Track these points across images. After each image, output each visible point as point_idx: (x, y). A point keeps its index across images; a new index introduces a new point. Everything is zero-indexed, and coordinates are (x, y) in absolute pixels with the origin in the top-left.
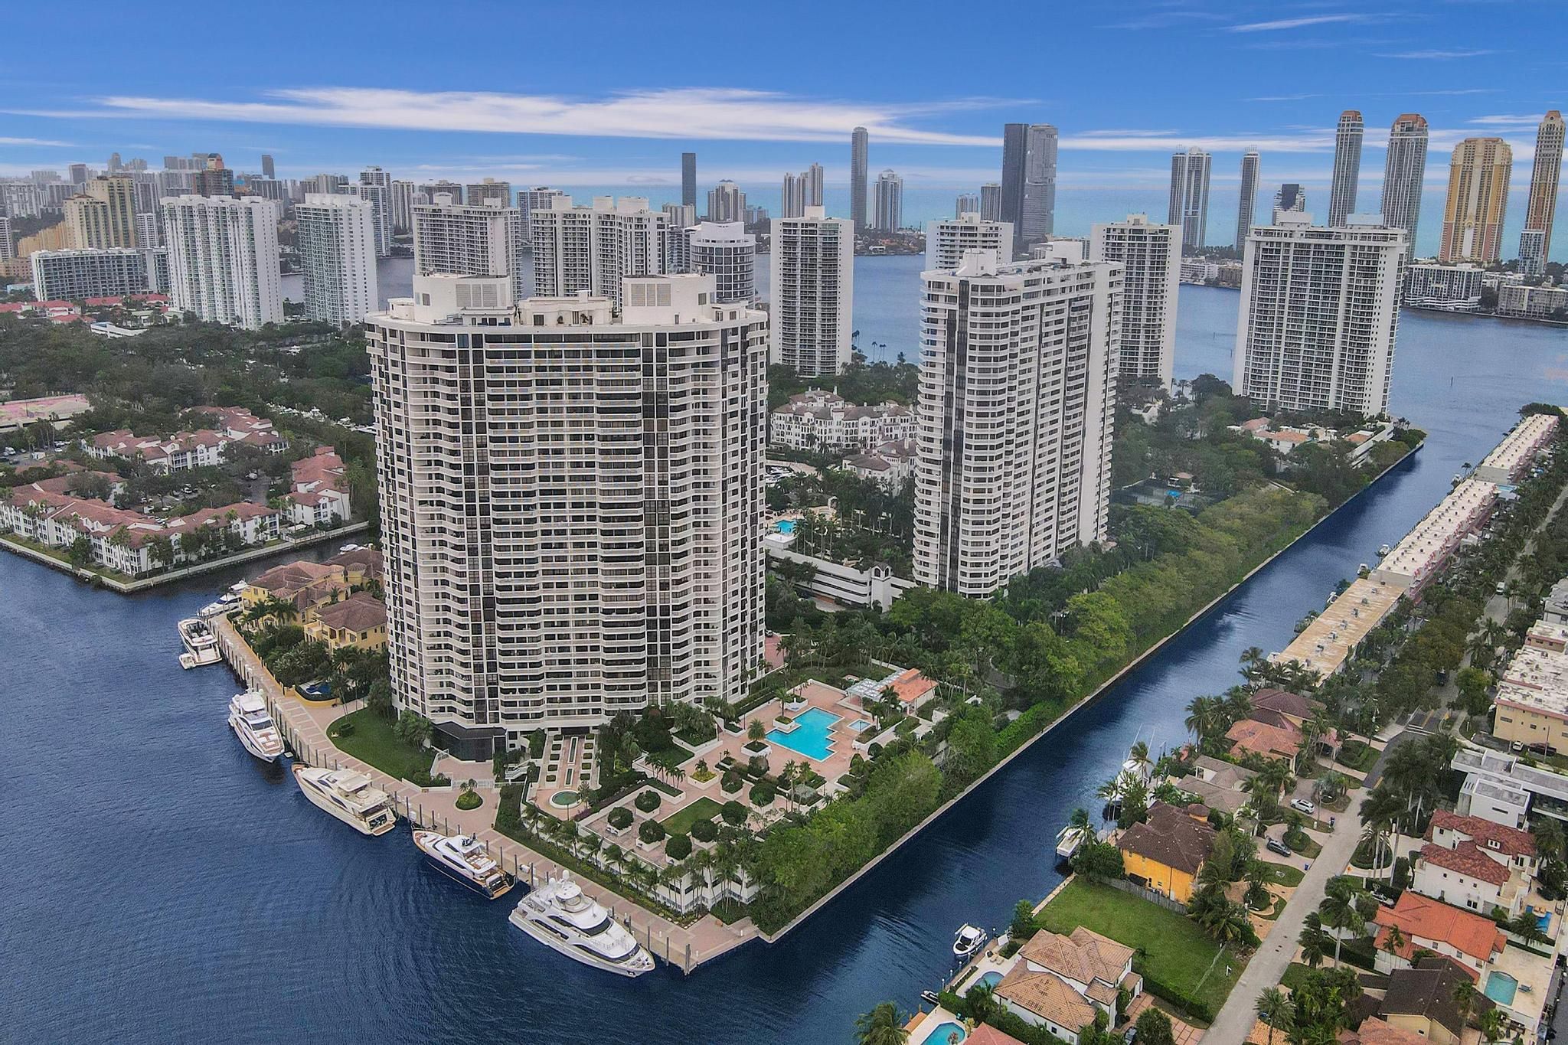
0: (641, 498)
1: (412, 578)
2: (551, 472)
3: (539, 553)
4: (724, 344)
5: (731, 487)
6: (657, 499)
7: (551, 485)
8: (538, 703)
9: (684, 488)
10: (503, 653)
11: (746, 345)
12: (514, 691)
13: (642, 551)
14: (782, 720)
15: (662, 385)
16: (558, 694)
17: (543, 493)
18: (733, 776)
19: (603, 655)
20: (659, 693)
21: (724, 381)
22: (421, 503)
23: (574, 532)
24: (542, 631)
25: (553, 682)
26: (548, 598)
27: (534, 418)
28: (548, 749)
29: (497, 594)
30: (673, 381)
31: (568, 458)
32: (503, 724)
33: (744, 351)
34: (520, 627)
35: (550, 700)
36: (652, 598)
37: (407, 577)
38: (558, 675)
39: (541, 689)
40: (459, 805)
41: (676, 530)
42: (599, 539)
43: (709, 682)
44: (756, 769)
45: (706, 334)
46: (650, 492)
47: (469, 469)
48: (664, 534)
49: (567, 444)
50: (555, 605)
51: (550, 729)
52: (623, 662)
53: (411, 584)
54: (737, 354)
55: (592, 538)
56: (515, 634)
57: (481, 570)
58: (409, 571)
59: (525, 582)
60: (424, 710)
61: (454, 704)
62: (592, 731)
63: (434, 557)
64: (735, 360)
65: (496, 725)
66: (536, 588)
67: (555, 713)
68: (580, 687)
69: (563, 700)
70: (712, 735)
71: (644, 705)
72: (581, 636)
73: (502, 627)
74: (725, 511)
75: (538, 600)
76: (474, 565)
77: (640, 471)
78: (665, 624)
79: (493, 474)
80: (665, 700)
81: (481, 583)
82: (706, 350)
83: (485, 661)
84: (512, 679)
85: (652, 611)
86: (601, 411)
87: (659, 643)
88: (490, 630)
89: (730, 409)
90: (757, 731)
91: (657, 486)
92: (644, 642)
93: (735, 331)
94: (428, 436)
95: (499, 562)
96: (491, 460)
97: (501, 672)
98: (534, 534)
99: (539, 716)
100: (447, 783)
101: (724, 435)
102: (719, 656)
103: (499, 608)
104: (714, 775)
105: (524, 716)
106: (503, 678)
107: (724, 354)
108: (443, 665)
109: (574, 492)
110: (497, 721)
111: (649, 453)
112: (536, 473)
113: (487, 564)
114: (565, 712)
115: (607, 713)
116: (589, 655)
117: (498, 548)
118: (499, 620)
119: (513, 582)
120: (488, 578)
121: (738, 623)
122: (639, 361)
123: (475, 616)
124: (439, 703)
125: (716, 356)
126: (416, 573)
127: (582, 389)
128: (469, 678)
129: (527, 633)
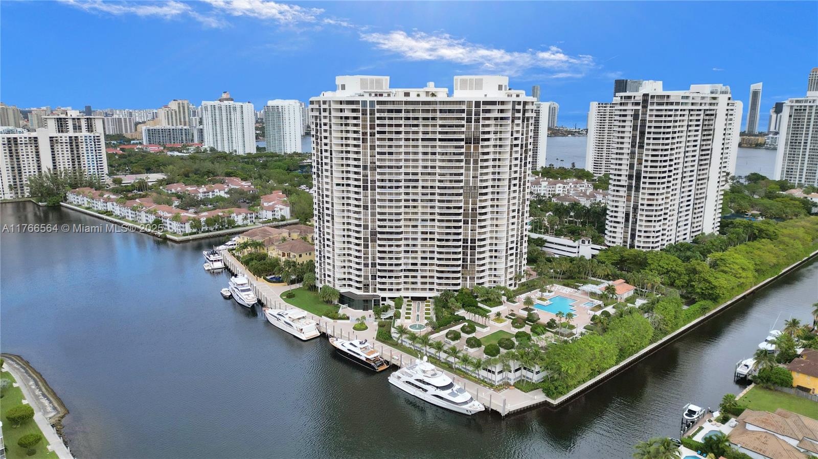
0: (462, 184)
1: (331, 222)
2: (411, 170)
3: (402, 210)
4: (513, 109)
5: (513, 182)
6: (471, 185)
7: (411, 177)
8: (398, 284)
9: (486, 180)
10: (380, 258)
11: (525, 111)
12: (385, 277)
13: (461, 211)
14: (541, 299)
15: (477, 128)
16: (410, 280)
17: (405, 180)
18: (517, 322)
19: (435, 262)
20: (468, 282)
21: (512, 128)
22: (338, 185)
23: (422, 201)
24: (403, 249)
25: (407, 274)
26: (407, 232)
27: (402, 143)
28: (404, 306)
29: (379, 230)
30: (483, 126)
31: (421, 163)
32: (378, 293)
33: (524, 114)
34: (390, 246)
35: (405, 283)
36: (466, 234)
37: (328, 221)
38: (409, 270)
39: (401, 277)
40: (354, 328)
41: (481, 201)
42: (437, 204)
43: (496, 279)
44: (531, 319)
45: (503, 103)
46: (467, 182)
47: (365, 168)
48: (474, 203)
49: (420, 156)
50: (410, 236)
51: (405, 297)
52: (447, 266)
53: (330, 224)
54: (520, 115)
55: (432, 204)
56: (387, 249)
57: (370, 217)
58: (329, 218)
59: (394, 224)
60: (334, 286)
61: (351, 283)
62: (428, 299)
63: (343, 211)
64: (519, 118)
65: (375, 294)
66: (400, 227)
67: (408, 289)
68: (422, 277)
69: (413, 283)
70: (501, 303)
71: (459, 288)
72: (424, 252)
73: (380, 246)
74: (509, 194)
75: (401, 233)
76: (366, 215)
77: (462, 171)
78: (473, 248)
79: (378, 170)
80: (471, 285)
81: (370, 224)
82: (502, 111)
83: (370, 262)
84: (385, 271)
85: (465, 241)
86: (440, 140)
87: (469, 257)
88: (373, 247)
89: (515, 142)
90: (529, 301)
91: (471, 179)
92: (461, 256)
93: (519, 103)
94: (342, 152)
95: (380, 213)
96: (378, 163)
97: (378, 267)
98: (400, 201)
99: (398, 290)
100: (348, 318)
101: (511, 155)
102: (503, 266)
103: (379, 236)
104: (505, 321)
105: (391, 290)
106: (379, 271)
107: (513, 114)
108: (347, 264)
109: (423, 180)
110: (375, 292)
111: (468, 162)
112: (403, 170)
113: (373, 214)
114: (413, 289)
115: (438, 290)
116: (428, 261)
117: (380, 207)
118: (379, 242)
119: (387, 223)
120: (373, 221)
121: (514, 251)
122: (464, 115)
123: (366, 239)
124: (344, 282)
125: (509, 115)
126: (333, 219)
127: (430, 129)
128: (360, 270)
129: (394, 249)
